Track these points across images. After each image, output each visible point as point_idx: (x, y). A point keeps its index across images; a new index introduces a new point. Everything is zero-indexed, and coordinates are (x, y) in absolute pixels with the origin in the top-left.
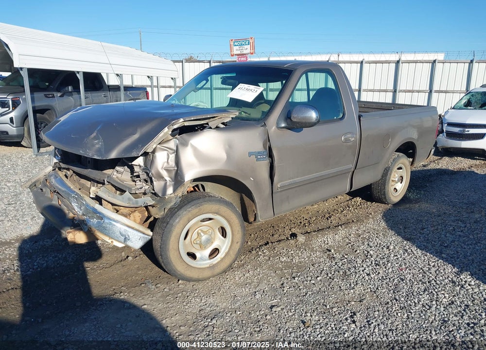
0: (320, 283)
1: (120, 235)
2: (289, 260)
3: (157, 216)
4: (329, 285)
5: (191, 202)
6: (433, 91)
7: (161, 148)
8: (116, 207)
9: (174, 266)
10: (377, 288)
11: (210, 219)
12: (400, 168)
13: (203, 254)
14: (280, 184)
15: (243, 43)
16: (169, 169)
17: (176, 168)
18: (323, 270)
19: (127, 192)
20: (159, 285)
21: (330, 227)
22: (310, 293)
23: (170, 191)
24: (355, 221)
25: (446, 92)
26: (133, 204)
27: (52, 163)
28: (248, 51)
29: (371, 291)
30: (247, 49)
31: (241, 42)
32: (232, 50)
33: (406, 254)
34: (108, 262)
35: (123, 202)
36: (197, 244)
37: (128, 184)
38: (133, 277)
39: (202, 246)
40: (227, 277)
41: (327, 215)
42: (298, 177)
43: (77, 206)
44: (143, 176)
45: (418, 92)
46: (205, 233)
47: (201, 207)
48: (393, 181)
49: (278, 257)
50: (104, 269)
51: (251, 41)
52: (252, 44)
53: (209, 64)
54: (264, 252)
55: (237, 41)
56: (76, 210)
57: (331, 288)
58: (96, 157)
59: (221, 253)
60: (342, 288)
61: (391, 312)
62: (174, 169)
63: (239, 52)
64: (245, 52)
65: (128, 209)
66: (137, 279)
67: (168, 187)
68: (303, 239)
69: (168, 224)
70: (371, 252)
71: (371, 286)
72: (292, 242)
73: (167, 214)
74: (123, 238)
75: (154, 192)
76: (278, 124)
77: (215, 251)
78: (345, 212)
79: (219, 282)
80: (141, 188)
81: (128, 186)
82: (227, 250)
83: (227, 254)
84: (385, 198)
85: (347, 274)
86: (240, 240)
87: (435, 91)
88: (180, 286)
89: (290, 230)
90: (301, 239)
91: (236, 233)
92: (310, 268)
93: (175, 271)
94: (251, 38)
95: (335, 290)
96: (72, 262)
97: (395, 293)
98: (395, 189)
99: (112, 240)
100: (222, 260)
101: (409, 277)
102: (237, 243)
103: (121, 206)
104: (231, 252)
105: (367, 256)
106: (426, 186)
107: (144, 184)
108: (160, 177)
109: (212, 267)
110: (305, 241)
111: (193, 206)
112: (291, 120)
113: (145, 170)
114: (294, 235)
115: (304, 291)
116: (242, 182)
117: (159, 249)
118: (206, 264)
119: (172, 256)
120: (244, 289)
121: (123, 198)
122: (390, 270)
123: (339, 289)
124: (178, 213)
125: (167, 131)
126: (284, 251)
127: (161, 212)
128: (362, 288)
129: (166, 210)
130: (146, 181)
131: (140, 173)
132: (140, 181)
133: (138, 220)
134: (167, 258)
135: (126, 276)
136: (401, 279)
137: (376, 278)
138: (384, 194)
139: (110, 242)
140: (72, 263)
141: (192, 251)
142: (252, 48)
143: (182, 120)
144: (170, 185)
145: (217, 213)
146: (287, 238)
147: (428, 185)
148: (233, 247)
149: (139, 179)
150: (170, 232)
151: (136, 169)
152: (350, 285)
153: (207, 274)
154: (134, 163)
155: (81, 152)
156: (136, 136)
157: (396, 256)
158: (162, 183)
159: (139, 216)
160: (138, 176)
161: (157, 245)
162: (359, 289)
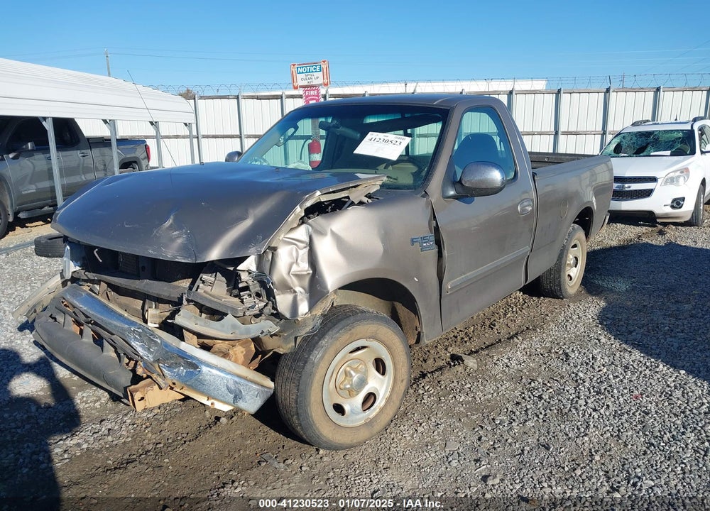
0: (533, 430)
1: (227, 392)
2: (470, 399)
3: (281, 350)
4: (548, 433)
5: (337, 324)
6: (560, 133)
7: (286, 241)
8: (206, 341)
9: (317, 428)
10: (619, 431)
11: (363, 348)
12: (575, 246)
13: (353, 404)
14: (450, 283)
15: (312, 69)
16: (298, 273)
17: (311, 272)
18: (527, 409)
19: (230, 316)
20: (289, 462)
21: (500, 340)
22: (528, 449)
23: (303, 308)
24: (531, 328)
25: (576, 133)
26: (241, 334)
27: (69, 273)
28: (320, 81)
29: (612, 435)
30: (318, 78)
31: (309, 67)
32: (295, 80)
33: (629, 373)
34: (188, 429)
35: (221, 331)
36: (345, 389)
37: (229, 302)
38: (241, 452)
39: (352, 393)
40: (392, 436)
41: (488, 323)
42: (470, 271)
43: (141, 346)
44: (255, 287)
45: (540, 134)
46: (356, 370)
47: (353, 331)
48: (568, 264)
49: (451, 396)
50: (187, 443)
51: (324, 66)
52: (325, 70)
53: (236, 100)
54: (426, 388)
55: (302, 65)
56: (141, 354)
57: (554, 437)
58: (180, 259)
59: (380, 399)
60: (570, 435)
61: (656, 466)
62: (309, 274)
63: (305, 83)
64: (315, 82)
65: (227, 342)
66: (249, 456)
67: (299, 302)
68: (474, 363)
69: (306, 362)
70: (581, 375)
71: (608, 428)
72: (460, 368)
73: (300, 346)
74: (232, 396)
75: (275, 312)
76: (443, 192)
77: (370, 398)
78: (509, 315)
79: (382, 445)
80: (253, 307)
81: (230, 305)
82: (388, 394)
83: (389, 400)
84: (560, 289)
85: (564, 412)
86: (406, 377)
87: (562, 132)
88: (325, 459)
89: (446, 349)
90: (471, 362)
91: (399, 366)
92: (507, 409)
93: (319, 437)
94: (324, 62)
95: (561, 440)
96: (128, 437)
97: (647, 435)
98: (569, 275)
99: (213, 401)
100: (382, 410)
101: (652, 407)
102: (402, 381)
103: (216, 339)
104: (394, 397)
105: (577, 381)
106: (598, 268)
107: (257, 301)
108: (287, 288)
109: (370, 423)
110: (478, 365)
111: (341, 329)
112: (462, 184)
113: (259, 278)
114: (456, 358)
115: (517, 446)
116: (404, 285)
117: (293, 405)
118: (360, 420)
119: (315, 413)
120: (427, 454)
121: (223, 326)
122: (621, 400)
123: (565, 437)
124: (320, 343)
125: (299, 211)
126: (455, 384)
127: (289, 343)
128: (597, 432)
129: (299, 340)
130: (258, 295)
131: (250, 283)
132: (250, 296)
133: (241, 358)
134: (307, 417)
135: (229, 451)
136: (644, 412)
137: (608, 414)
138: (559, 285)
139: (210, 405)
140: (130, 439)
141: (339, 401)
142: (325, 77)
143: (318, 193)
144: (302, 300)
145: (374, 338)
146: (449, 364)
147: (600, 266)
148: (396, 389)
149: (248, 292)
150: (311, 374)
151: (244, 276)
152: (578, 429)
153: (363, 434)
154: (240, 267)
155: (151, 253)
156: (247, 223)
157: (617, 377)
158: (290, 297)
159: (242, 352)
160: (246, 288)
161: (287, 398)
162: (594, 434)
